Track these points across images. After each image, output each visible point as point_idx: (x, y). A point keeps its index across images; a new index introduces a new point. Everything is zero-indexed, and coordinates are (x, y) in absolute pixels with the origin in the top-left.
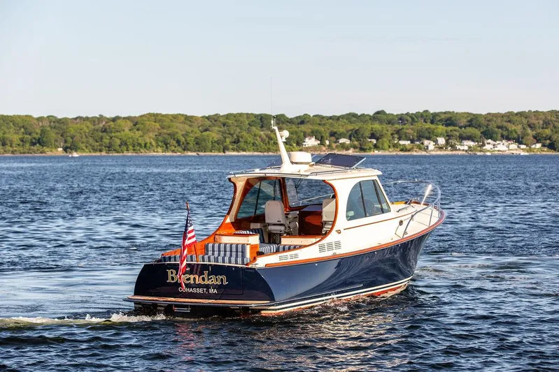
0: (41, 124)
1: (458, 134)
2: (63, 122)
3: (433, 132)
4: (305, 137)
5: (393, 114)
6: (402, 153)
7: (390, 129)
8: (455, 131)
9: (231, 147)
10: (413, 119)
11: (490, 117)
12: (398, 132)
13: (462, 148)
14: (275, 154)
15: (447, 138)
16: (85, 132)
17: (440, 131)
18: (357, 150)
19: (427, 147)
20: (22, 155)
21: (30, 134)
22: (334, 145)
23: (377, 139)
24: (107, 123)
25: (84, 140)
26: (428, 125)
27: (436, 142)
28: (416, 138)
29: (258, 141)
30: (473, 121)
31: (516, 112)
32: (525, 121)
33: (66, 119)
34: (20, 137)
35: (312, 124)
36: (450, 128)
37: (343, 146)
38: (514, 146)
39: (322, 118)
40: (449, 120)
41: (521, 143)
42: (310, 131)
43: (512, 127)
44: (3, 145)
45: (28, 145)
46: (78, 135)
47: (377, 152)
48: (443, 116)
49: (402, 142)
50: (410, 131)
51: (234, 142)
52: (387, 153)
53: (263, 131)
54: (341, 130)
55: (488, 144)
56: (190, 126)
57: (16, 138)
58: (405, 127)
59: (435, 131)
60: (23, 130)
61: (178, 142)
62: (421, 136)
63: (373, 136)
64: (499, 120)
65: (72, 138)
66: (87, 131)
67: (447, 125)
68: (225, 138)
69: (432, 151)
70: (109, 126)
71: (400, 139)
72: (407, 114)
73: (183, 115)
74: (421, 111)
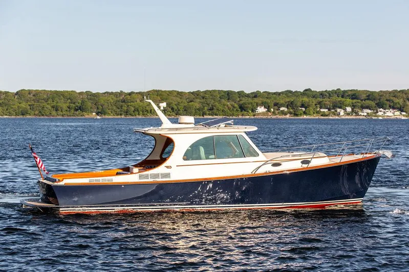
0: (81, 97)
1: (360, 105)
2: (96, 95)
3: (343, 103)
4: (257, 106)
5: (316, 91)
6: (322, 117)
7: (314, 101)
8: (358, 102)
9: (208, 113)
10: (330, 94)
11: (382, 94)
12: (320, 103)
13: (362, 114)
14: (237, 117)
15: (353, 107)
16: (110, 102)
17: (348, 103)
18: (292, 115)
19: (339, 113)
20: (69, 117)
21: (74, 103)
22: (277, 112)
23: (306, 108)
24: (125, 96)
25: (110, 107)
26: (340, 99)
27: (345, 110)
28: (332, 107)
29: (226, 109)
30: (370, 96)
31: (399, 90)
32: (405, 96)
33: (98, 93)
34: (68, 105)
35: (262, 97)
36: (354, 101)
37: (283, 113)
38: (398, 113)
39: (269, 93)
40: (354, 95)
41: (402, 111)
42: (260, 102)
43: (396, 100)
44: (56, 111)
45: (72, 111)
46: (106, 104)
47: (305, 117)
48: (350, 93)
49: (322, 110)
50: (327, 103)
51: (210, 110)
52: (312, 117)
53: (229, 102)
54: (282, 102)
55: (381, 111)
56: (181, 98)
57: (65, 106)
58: (324, 99)
59: (345, 103)
60: (69, 100)
61: (172, 109)
62: (335, 106)
63: (303, 106)
64: (388, 95)
65: (102, 106)
66: (112, 101)
67: (353, 99)
68: (204, 107)
69: (343, 116)
70: (127, 98)
71: (321, 108)
72: (326, 91)
73: (175, 91)
74: (335, 89)
